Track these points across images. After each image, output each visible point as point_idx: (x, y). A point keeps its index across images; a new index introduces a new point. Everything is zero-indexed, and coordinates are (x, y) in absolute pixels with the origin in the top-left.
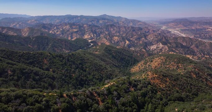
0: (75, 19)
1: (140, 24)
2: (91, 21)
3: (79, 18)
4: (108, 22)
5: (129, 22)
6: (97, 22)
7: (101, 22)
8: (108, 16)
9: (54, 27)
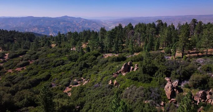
0: (38, 21)
1: (94, 25)
2: (53, 23)
3: (42, 20)
4: (67, 24)
5: (86, 23)
6: (58, 24)
7: (61, 24)
8: (69, 17)
9: (26, 29)
